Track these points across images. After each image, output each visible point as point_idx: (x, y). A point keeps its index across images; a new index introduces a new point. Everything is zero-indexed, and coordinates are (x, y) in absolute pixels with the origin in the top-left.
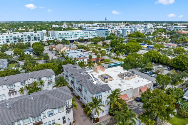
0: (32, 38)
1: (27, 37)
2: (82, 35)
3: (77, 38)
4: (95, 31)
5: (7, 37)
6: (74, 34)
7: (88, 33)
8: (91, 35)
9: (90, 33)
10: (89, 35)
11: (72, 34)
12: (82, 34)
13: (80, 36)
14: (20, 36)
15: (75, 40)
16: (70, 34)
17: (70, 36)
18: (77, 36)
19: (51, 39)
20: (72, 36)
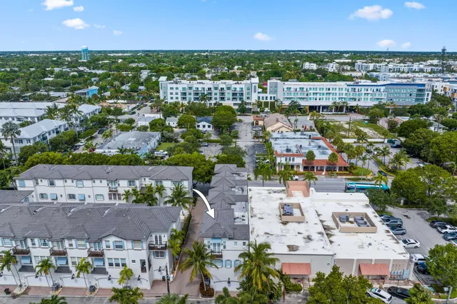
0: (228, 94)
1: (218, 91)
2: (344, 96)
3: (329, 103)
4: (382, 88)
5: (184, 89)
6: (325, 91)
7: (363, 92)
8: (369, 96)
9: (369, 92)
10: (363, 97)
11: (318, 91)
12: (344, 92)
13: (337, 97)
14: (206, 89)
15: (324, 107)
16: (312, 92)
17: (312, 96)
18: (331, 96)
19: (269, 100)
20: (318, 96)
